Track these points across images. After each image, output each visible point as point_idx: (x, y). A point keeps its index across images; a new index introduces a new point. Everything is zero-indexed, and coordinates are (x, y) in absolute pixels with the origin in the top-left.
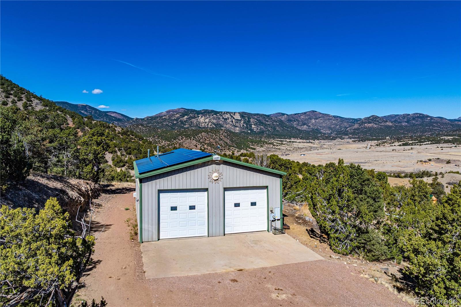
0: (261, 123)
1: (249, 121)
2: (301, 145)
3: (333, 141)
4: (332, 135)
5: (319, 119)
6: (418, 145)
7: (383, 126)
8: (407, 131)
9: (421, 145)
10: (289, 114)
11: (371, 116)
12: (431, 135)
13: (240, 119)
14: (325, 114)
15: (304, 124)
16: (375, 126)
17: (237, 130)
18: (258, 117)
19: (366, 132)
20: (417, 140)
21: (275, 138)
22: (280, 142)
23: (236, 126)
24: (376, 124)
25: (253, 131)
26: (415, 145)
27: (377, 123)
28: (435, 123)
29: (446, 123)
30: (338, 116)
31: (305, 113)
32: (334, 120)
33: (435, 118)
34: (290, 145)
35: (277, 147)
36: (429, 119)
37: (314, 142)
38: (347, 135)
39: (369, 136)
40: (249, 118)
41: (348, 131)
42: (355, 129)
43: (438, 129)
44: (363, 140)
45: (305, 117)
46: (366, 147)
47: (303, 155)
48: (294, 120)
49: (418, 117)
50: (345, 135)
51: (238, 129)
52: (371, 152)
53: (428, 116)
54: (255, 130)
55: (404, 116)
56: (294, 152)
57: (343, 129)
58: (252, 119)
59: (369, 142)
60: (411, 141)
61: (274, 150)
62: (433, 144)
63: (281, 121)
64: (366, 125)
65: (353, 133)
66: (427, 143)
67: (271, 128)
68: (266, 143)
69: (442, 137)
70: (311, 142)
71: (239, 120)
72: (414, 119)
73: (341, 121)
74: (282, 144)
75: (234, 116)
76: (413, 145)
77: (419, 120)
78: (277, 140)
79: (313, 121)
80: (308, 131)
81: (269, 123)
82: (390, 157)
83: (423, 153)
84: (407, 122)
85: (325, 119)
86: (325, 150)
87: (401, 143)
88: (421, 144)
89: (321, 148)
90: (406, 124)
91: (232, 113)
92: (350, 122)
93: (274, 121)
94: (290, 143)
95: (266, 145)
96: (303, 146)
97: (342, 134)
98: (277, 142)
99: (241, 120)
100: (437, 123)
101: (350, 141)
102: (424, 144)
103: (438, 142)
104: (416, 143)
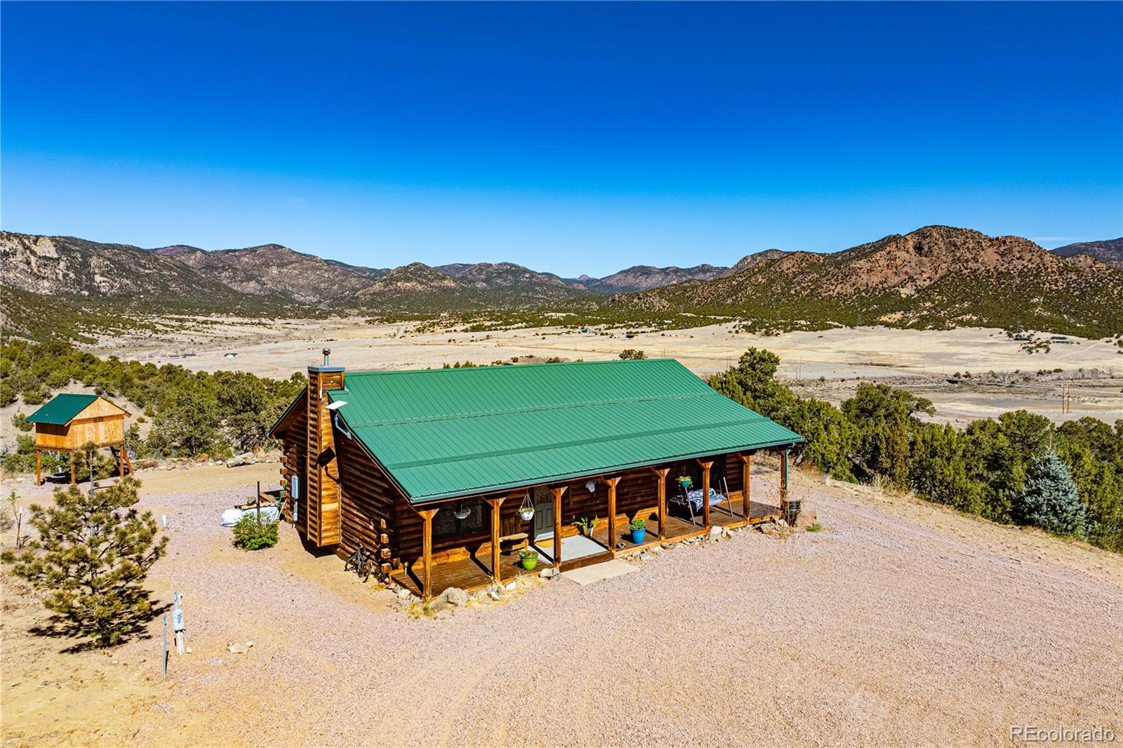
0: (124, 270)
1: (85, 264)
2: (233, 331)
3: (321, 321)
4: (321, 306)
5: (290, 267)
6: (501, 329)
7: (436, 287)
8: (484, 302)
9: (506, 330)
10: (209, 249)
11: (411, 265)
12: (530, 310)
13: (56, 256)
14: (305, 255)
15: (249, 278)
16: (420, 287)
17: (45, 288)
18: (115, 254)
19: (399, 301)
20: (501, 319)
21: (164, 312)
22: (178, 323)
23: (39, 277)
24: (421, 283)
25: (100, 292)
26: (496, 330)
27: (424, 281)
28: (538, 285)
29: (557, 286)
30: (337, 262)
31: (253, 250)
32: (326, 271)
33: (539, 274)
34: (205, 330)
35: (164, 337)
36: (527, 275)
37: (272, 323)
38: (356, 308)
39: (405, 310)
40: (86, 256)
41: (358, 297)
42: (374, 294)
43: (544, 299)
44: (391, 320)
45: (253, 260)
46: (395, 335)
47: (232, 356)
48: (223, 267)
49: (507, 271)
50: (351, 308)
51: (46, 284)
52: (401, 345)
53: (526, 271)
54: (103, 290)
55: (480, 269)
56: (211, 347)
57: (348, 292)
58: (94, 258)
59: (403, 323)
60: (488, 321)
61: (154, 343)
62: (530, 327)
63: (185, 267)
64: (399, 284)
65: (371, 304)
66: (520, 325)
67: (155, 285)
68: (134, 325)
69: (547, 313)
70: (264, 325)
71: (50, 258)
72: (499, 275)
73: (343, 275)
74: (182, 327)
75: (33, 247)
76: (491, 330)
77: (510, 277)
78: (169, 319)
79: (274, 270)
80: (259, 296)
81: (147, 271)
82: (439, 355)
83: (508, 346)
84: (487, 281)
85: (305, 266)
86: (295, 343)
87: (468, 326)
88: (508, 327)
89: (287, 337)
90: (485, 285)
91: (28, 238)
92: (365, 277)
93: (165, 266)
94: (205, 326)
95: (132, 331)
96: (240, 334)
97: (345, 304)
98: (167, 322)
99: (58, 259)
100: (541, 284)
101: (361, 320)
102: (513, 329)
103: (539, 324)
104: (499, 325)
